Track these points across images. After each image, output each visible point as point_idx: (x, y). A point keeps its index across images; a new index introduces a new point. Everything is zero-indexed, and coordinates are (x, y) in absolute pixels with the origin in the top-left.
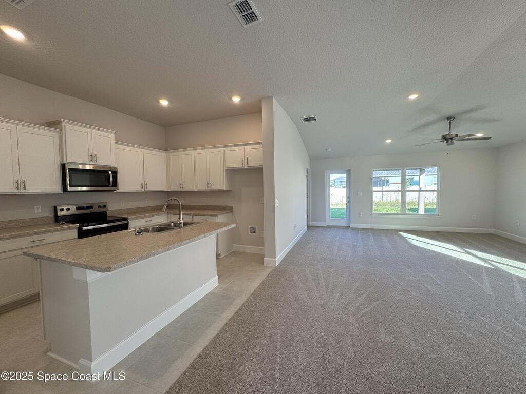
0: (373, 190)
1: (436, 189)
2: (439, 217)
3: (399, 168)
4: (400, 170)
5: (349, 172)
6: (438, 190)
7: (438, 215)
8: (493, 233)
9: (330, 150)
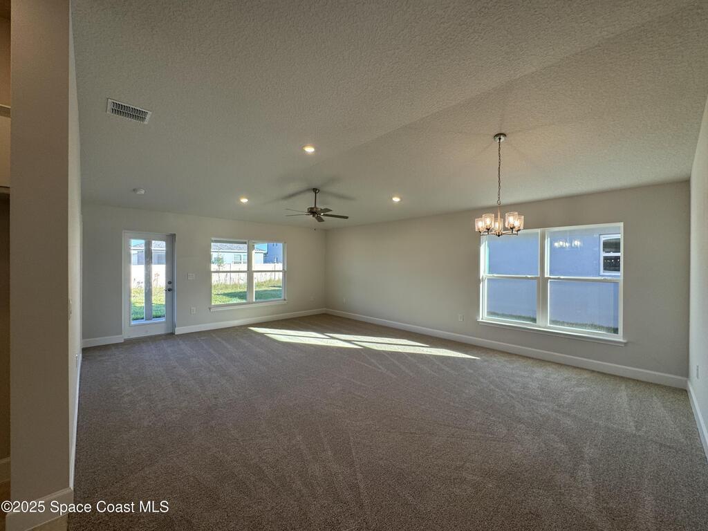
0: (212, 270)
1: (281, 269)
2: (285, 302)
3: (245, 241)
4: (245, 243)
5: (171, 240)
6: (283, 269)
7: (285, 300)
8: (324, 312)
9: (143, 192)
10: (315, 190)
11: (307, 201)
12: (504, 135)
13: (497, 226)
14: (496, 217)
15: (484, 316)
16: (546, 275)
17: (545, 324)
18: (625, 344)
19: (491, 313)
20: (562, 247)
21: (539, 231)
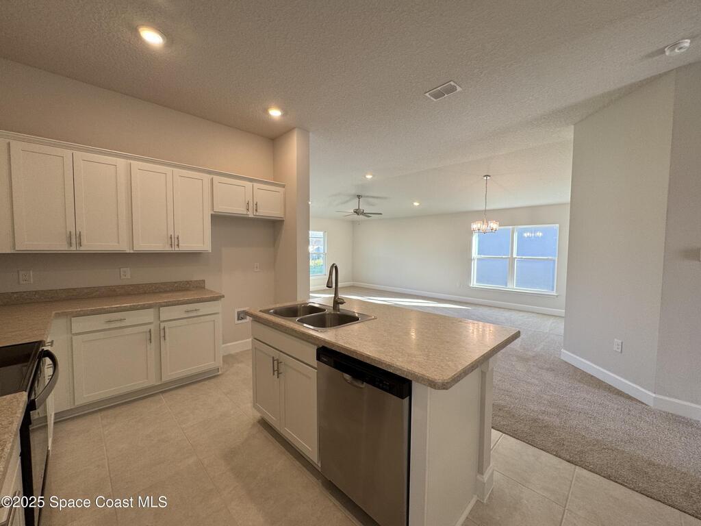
7: (325, 275)
10: (359, 197)
11: (353, 205)
12: (489, 176)
13: (484, 227)
14: (483, 222)
15: (474, 283)
16: (515, 256)
17: (512, 286)
18: (557, 296)
19: (478, 280)
20: (528, 237)
21: (511, 227)
